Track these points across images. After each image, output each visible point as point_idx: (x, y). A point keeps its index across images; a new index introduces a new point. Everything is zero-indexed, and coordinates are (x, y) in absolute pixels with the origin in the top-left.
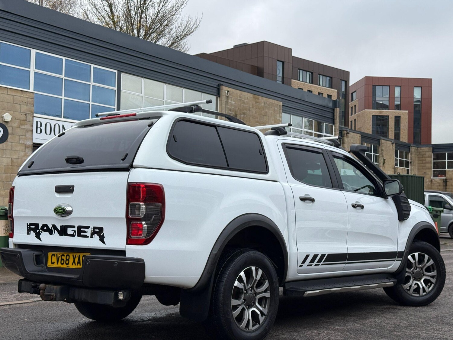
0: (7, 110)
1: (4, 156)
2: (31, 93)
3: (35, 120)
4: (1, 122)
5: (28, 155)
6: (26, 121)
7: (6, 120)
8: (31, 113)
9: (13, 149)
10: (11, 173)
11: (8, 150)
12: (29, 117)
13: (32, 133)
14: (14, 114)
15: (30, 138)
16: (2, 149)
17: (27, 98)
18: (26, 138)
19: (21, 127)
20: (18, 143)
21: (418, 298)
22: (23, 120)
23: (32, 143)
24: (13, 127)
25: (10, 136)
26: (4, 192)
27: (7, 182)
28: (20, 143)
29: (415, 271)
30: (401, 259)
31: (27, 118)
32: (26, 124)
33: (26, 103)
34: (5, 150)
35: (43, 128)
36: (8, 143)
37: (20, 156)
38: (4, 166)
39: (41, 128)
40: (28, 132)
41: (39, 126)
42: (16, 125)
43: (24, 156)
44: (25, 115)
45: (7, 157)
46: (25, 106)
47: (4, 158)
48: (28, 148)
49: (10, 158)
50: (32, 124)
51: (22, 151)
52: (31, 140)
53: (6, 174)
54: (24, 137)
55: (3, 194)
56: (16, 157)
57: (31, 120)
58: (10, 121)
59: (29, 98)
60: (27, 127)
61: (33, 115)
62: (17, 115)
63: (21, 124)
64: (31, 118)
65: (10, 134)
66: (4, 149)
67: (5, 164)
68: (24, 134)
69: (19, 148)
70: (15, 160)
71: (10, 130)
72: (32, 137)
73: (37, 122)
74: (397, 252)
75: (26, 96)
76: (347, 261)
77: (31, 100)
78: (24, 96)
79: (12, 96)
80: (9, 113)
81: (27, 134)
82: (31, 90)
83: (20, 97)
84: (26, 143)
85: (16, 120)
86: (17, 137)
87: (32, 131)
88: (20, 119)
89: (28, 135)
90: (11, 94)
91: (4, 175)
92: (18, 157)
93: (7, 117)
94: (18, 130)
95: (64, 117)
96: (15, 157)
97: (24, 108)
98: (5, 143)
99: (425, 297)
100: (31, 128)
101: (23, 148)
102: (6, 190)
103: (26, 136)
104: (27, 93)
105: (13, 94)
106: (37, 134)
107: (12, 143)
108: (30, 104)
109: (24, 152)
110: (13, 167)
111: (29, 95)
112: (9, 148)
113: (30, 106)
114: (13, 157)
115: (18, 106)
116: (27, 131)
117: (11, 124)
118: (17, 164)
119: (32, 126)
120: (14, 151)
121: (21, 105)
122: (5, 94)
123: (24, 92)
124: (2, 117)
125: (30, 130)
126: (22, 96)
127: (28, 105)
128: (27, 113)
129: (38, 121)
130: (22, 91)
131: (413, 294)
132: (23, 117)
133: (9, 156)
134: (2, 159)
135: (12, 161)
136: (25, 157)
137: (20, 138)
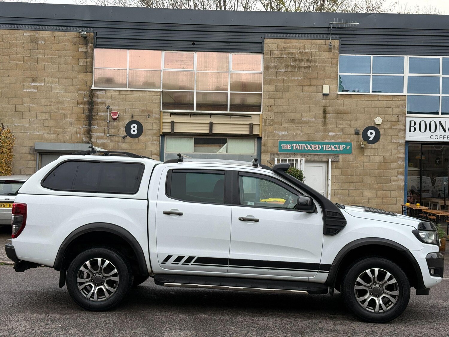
0: (378, 114)
1: (377, 155)
2: (403, 96)
3: (408, 120)
4: (373, 125)
5: (400, 152)
6: (398, 122)
7: (376, 124)
8: (403, 114)
9: (385, 148)
10: (384, 169)
11: (380, 149)
12: (402, 119)
13: (405, 132)
14: (385, 117)
15: (402, 137)
16: (375, 149)
17: (399, 101)
18: (399, 137)
19: (393, 128)
20: (390, 142)
21: (371, 314)
22: (394, 122)
23: (405, 142)
24: (384, 129)
25: (381, 137)
26: (377, 185)
27: (380, 177)
28: (392, 142)
29: (374, 286)
30: (329, 272)
31: (399, 119)
32: (398, 125)
33: (398, 106)
34: (378, 149)
35: (417, 126)
36: (380, 143)
37: (392, 154)
38: (376, 163)
39: (415, 126)
40: (400, 132)
41: (413, 124)
42: (387, 126)
43: (396, 153)
44: (397, 116)
45: (379, 155)
46: (397, 109)
47: (376, 156)
48: (400, 145)
49: (382, 156)
50: (404, 124)
51: (394, 149)
52: (404, 138)
53: (378, 170)
54: (396, 136)
55: (377, 187)
56: (389, 155)
57: (403, 121)
58: (380, 124)
59: (400, 101)
60: (400, 127)
61: (405, 116)
62: (389, 117)
63: (393, 125)
64: (404, 118)
65: (382, 135)
66: (376, 149)
67: (377, 162)
68: (396, 134)
69: (391, 147)
70: (387, 158)
71: (382, 131)
72: (405, 136)
73: (410, 122)
74: (319, 264)
75: (398, 100)
76: (229, 265)
77: (403, 102)
78: (396, 100)
79: (384, 101)
80: (380, 117)
81: (399, 133)
82: (405, 93)
83: (391, 101)
84: (398, 142)
85: (388, 122)
86: (390, 137)
87: (405, 130)
88: (392, 121)
89: (401, 134)
90: (383, 100)
91: (377, 171)
92: (391, 155)
93: (378, 120)
94: (390, 131)
95: (442, 114)
96: (387, 155)
97: (396, 111)
98: (377, 143)
99: (381, 314)
100: (403, 128)
101: (395, 146)
102: (379, 184)
103: (398, 135)
104: (399, 96)
105: (385, 100)
106: (410, 132)
107: (384, 142)
108: (402, 106)
109: (396, 150)
110: (386, 164)
111: (401, 98)
112: (381, 147)
113: (403, 108)
114: (385, 155)
115: (390, 110)
116: (399, 130)
117: (383, 126)
118: (389, 161)
119: (405, 126)
120: (386, 150)
121: (392, 108)
122: (376, 101)
123: (395, 96)
124: (374, 121)
125: (402, 130)
126: (394, 100)
127: (401, 107)
128: (399, 115)
129: (411, 120)
130: (393, 95)
131: (367, 309)
132: (395, 119)
133: (382, 155)
134: (375, 158)
135: (384, 159)
136: (398, 154)
137: (392, 138)
